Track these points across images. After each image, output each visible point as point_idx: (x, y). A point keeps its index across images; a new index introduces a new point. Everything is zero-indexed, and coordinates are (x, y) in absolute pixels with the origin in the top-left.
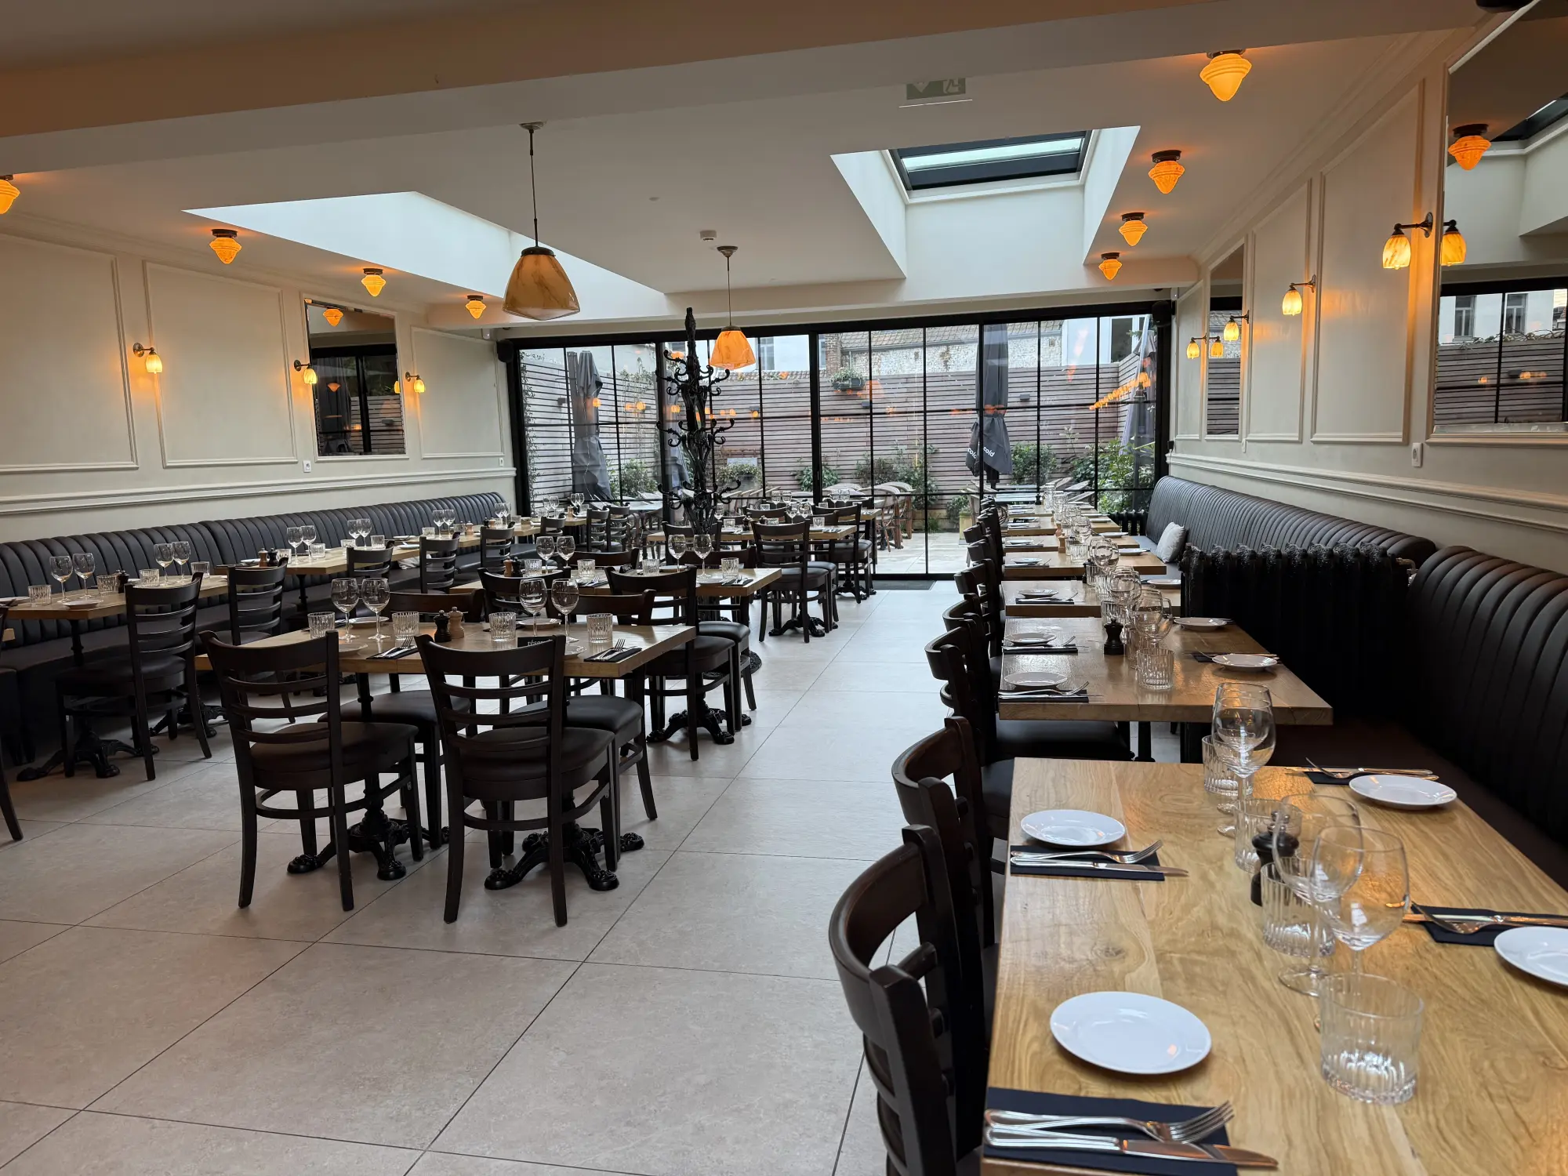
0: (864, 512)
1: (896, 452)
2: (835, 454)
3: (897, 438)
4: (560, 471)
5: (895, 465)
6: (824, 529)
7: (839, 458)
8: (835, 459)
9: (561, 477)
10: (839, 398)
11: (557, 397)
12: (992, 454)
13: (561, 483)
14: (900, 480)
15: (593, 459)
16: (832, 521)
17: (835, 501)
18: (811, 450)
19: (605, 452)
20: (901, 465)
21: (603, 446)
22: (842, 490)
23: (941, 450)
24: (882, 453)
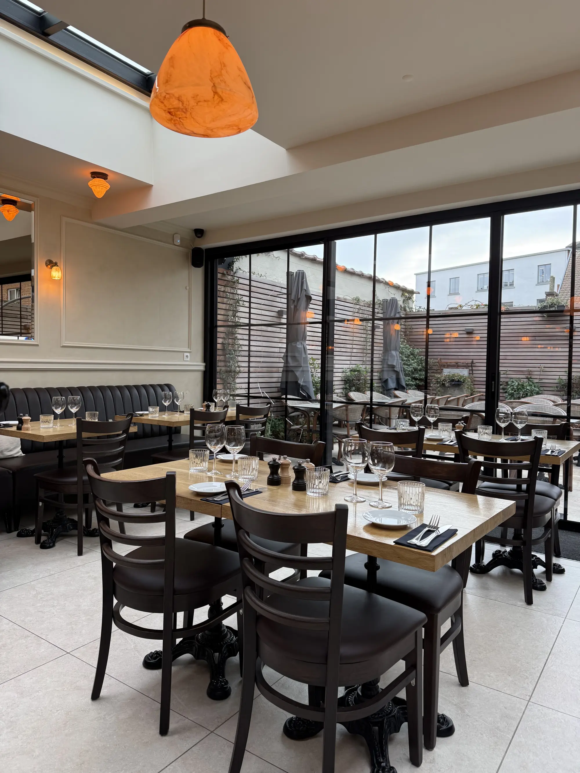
15: (297, 360)
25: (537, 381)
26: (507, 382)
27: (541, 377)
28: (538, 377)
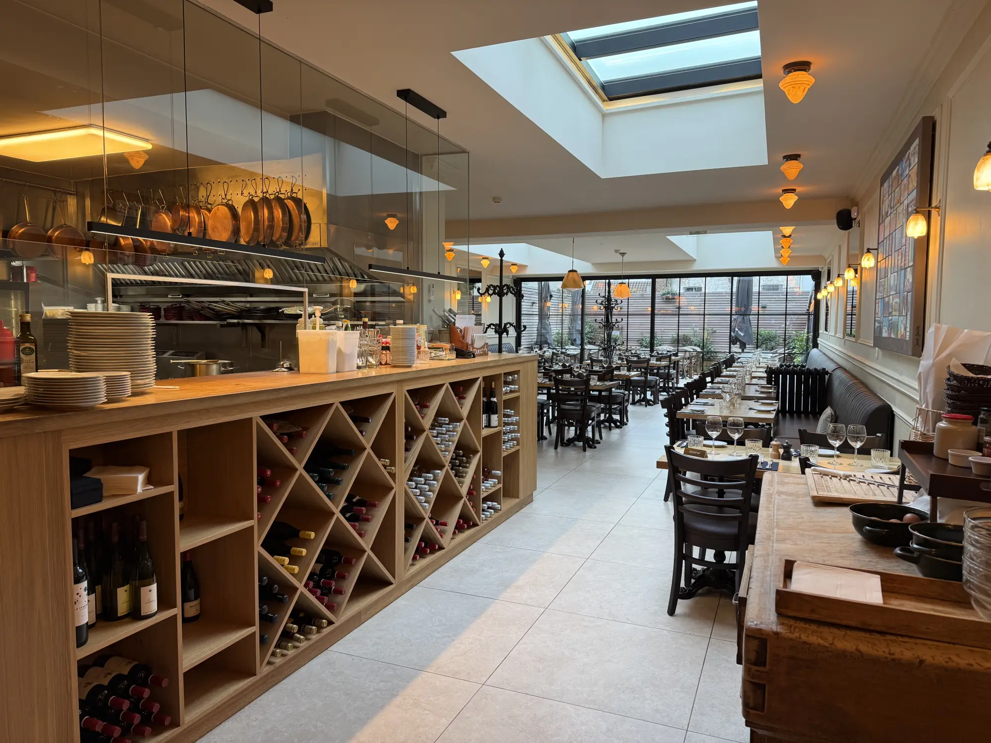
0: (673, 358)
1: (693, 331)
2: (661, 331)
3: (694, 324)
4: (531, 335)
5: (692, 338)
6: (655, 362)
7: (663, 333)
8: (661, 333)
9: (531, 337)
10: (664, 303)
11: (531, 301)
12: (742, 334)
13: (530, 340)
14: (695, 345)
15: (546, 329)
16: (659, 360)
17: (660, 353)
18: (650, 328)
19: (551, 326)
20: (696, 338)
21: (551, 324)
22: (664, 348)
23: (717, 331)
24: (684, 332)
25: (660, 338)
26: (643, 339)
27: (662, 335)
28: (660, 335)
